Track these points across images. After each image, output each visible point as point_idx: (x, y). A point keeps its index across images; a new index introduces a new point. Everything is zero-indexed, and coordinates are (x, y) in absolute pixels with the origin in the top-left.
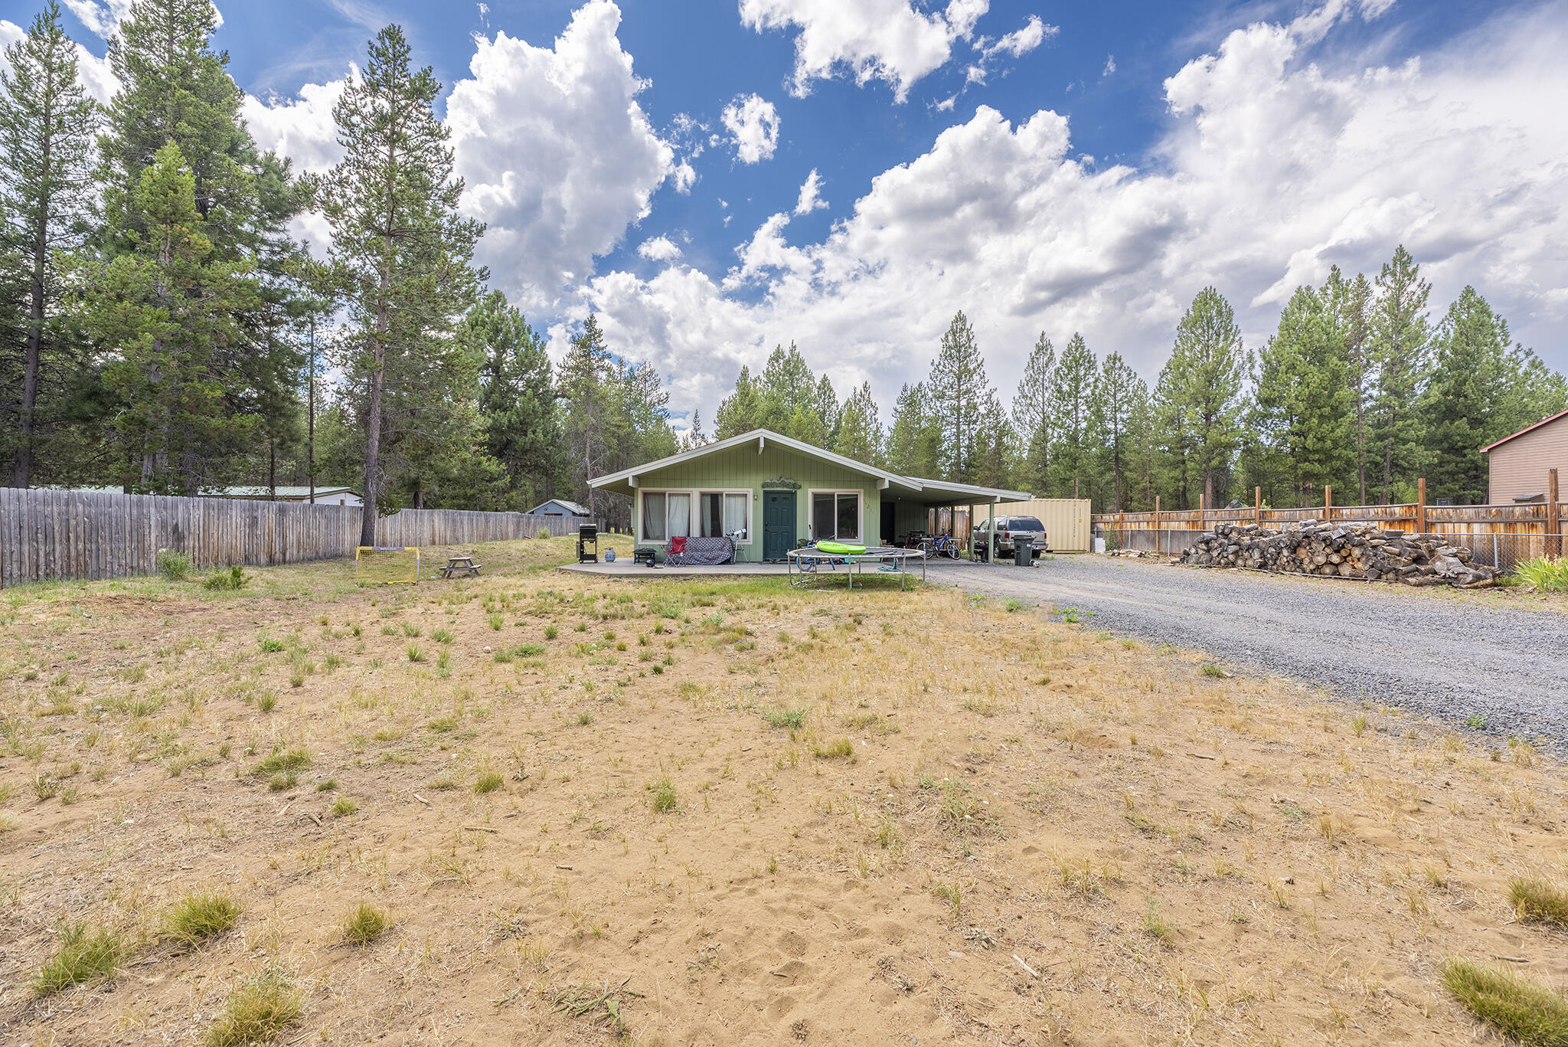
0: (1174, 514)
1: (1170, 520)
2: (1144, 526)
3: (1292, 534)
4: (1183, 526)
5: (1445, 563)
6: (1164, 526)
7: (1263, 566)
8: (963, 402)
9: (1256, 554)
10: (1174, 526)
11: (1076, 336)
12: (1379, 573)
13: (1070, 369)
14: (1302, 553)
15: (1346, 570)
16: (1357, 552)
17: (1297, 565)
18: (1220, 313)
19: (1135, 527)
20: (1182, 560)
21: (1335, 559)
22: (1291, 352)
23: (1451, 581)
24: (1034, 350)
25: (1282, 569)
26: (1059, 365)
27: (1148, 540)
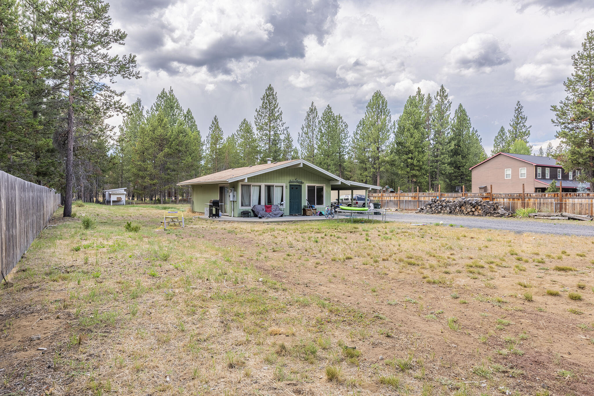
0: (406, 194)
1: (404, 196)
2: (392, 199)
3: (460, 202)
4: (410, 199)
5: (501, 211)
6: (402, 198)
7: (450, 213)
8: (272, 133)
9: (448, 209)
10: (406, 198)
11: (328, 106)
12: (486, 214)
13: (326, 122)
14: (463, 208)
15: (476, 213)
16: (479, 207)
17: (462, 212)
18: (383, 103)
19: (388, 199)
20: (420, 211)
21: (473, 210)
22: (408, 124)
23: (502, 216)
24: (308, 110)
25: (456, 214)
26: (320, 119)
27: (394, 204)
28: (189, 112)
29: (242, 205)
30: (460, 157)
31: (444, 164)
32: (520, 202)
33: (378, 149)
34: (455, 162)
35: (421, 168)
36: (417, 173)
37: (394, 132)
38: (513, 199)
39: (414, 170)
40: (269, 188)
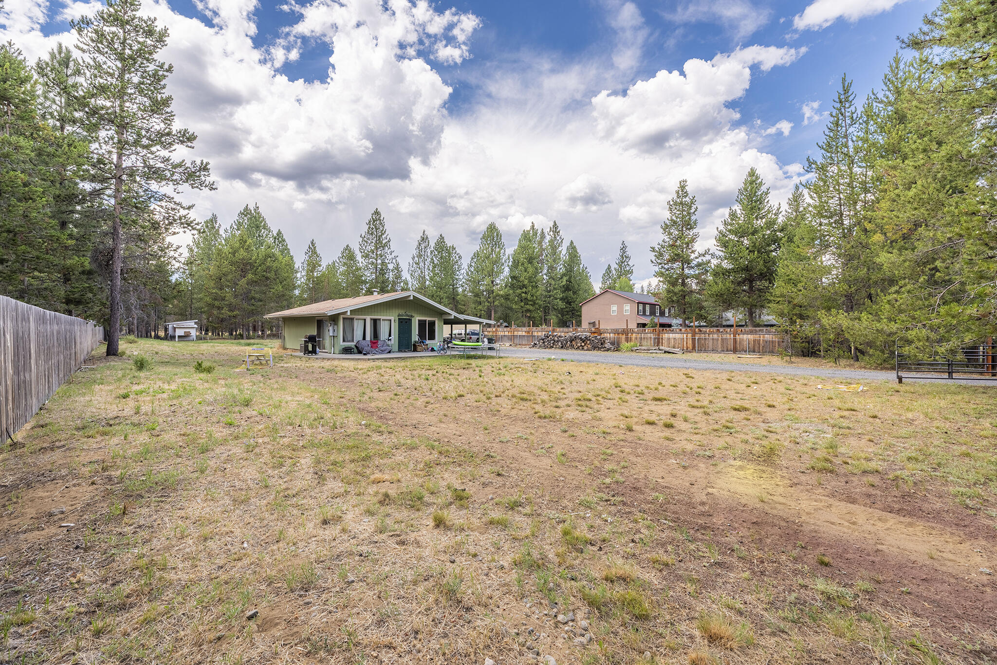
0: (520, 329)
1: (518, 331)
2: (507, 333)
3: (571, 337)
4: (524, 334)
5: (608, 345)
6: (516, 333)
7: (562, 347)
8: (379, 261)
9: (560, 344)
10: (520, 333)
11: (441, 236)
12: (595, 348)
13: (439, 252)
14: (574, 343)
15: (585, 348)
16: (588, 342)
17: (572, 347)
18: (497, 235)
19: (502, 334)
20: (533, 346)
21: (583, 344)
22: (522, 258)
23: (608, 350)
24: (419, 238)
25: (567, 349)
26: (432, 249)
27: (508, 339)
28: (279, 233)
29: (344, 341)
30: (571, 293)
31: (556, 299)
32: (624, 336)
33: (492, 282)
34: (567, 298)
35: (535, 303)
36: (531, 308)
37: (508, 266)
38: (618, 334)
39: (527, 304)
40: (375, 322)
